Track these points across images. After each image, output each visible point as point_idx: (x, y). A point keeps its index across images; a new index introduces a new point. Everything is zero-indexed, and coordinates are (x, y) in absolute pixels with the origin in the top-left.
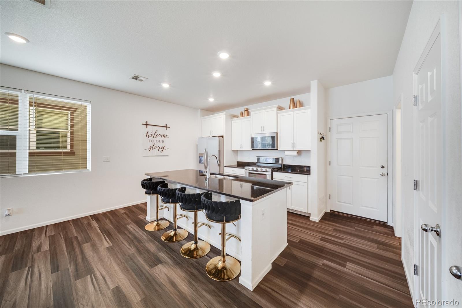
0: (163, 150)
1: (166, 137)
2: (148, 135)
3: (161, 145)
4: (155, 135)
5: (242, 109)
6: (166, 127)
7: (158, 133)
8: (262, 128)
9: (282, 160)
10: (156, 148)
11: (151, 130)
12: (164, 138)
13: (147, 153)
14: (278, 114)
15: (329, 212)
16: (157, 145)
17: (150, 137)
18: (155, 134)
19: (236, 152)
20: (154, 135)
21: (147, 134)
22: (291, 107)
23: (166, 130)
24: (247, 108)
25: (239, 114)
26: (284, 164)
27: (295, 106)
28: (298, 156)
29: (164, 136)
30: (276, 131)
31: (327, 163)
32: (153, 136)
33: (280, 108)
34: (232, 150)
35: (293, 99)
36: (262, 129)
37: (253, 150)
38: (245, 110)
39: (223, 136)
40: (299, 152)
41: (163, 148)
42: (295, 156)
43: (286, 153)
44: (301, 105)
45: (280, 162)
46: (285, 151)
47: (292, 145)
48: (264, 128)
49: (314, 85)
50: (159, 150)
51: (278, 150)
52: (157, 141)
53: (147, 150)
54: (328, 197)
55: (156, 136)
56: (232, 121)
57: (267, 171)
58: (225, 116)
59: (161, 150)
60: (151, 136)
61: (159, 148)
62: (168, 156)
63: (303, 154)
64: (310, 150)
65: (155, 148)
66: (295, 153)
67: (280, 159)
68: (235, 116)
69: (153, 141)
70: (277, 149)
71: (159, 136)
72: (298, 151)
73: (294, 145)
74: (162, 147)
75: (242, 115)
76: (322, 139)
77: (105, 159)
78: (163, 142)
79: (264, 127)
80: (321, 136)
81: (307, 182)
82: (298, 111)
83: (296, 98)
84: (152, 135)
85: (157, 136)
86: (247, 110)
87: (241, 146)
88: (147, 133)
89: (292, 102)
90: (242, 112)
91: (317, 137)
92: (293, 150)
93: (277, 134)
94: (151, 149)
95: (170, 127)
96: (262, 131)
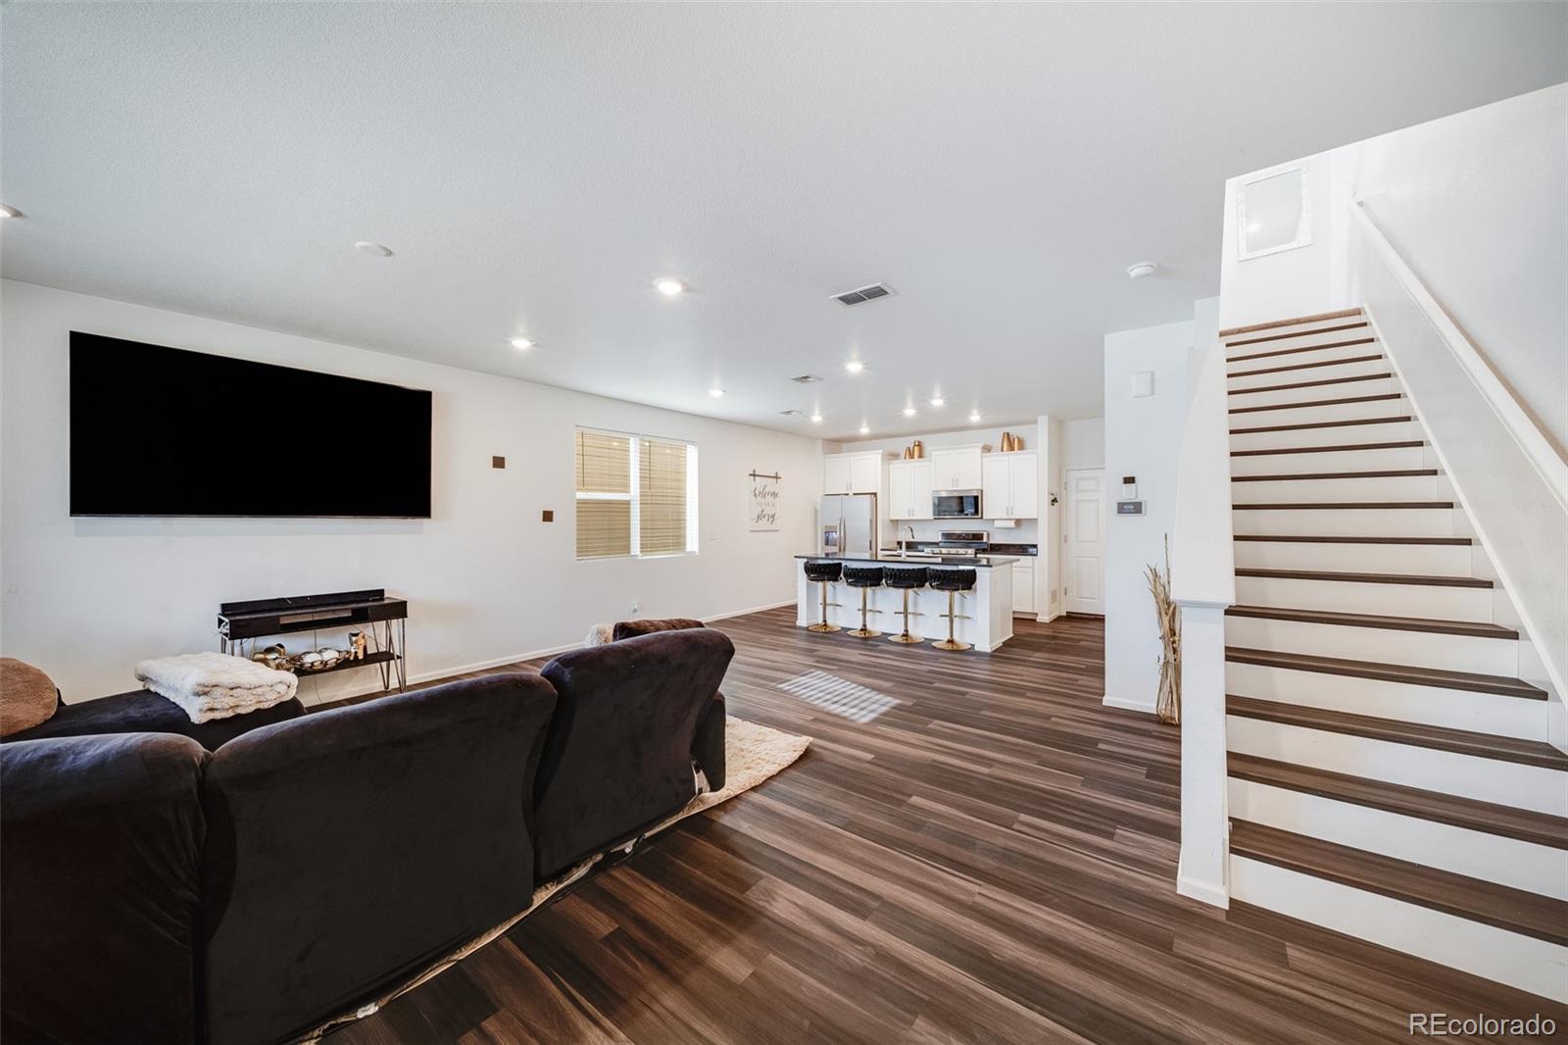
0: (773, 519)
1: (777, 495)
2: (755, 494)
3: (771, 511)
4: (764, 494)
5: (909, 442)
6: (777, 478)
7: (767, 489)
9: (988, 535)
10: (765, 516)
12: (774, 498)
14: (982, 458)
15: (1065, 614)
16: (767, 510)
17: (758, 497)
18: (764, 490)
19: (896, 523)
21: (755, 491)
22: (1005, 448)
23: (777, 483)
24: (919, 442)
25: (903, 452)
26: (990, 543)
27: (1012, 448)
28: (1017, 528)
29: (774, 495)
30: (980, 488)
31: (1061, 539)
32: (761, 495)
33: (987, 449)
34: (892, 518)
35: (1008, 434)
36: (955, 482)
37: (936, 518)
38: (915, 446)
39: (875, 494)
40: (1018, 522)
41: (773, 516)
42: (1011, 529)
43: (997, 524)
44: (1022, 447)
45: (985, 540)
46: (995, 521)
47: (1008, 510)
48: (958, 482)
49: (1043, 422)
50: (768, 520)
52: (766, 505)
53: (755, 520)
54: (1063, 592)
56: (892, 466)
58: (880, 456)
61: (769, 516)
63: (1024, 526)
64: (1036, 519)
65: (763, 517)
66: (1012, 524)
67: (985, 533)
68: (895, 456)
69: (761, 504)
70: (981, 518)
72: (1017, 520)
73: (1010, 510)
75: (910, 453)
76: (1055, 500)
78: (773, 504)
79: (957, 480)
80: (1052, 498)
81: (1033, 568)
82: (1016, 456)
83: (1014, 431)
84: (760, 493)
85: (767, 494)
86: (920, 445)
87: (911, 511)
89: (1006, 439)
90: (909, 448)
91: (1046, 499)
92: (1008, 518)
93: (982, 491)
94: (759, 518)
95: (782, 478)
96: (953, 485)
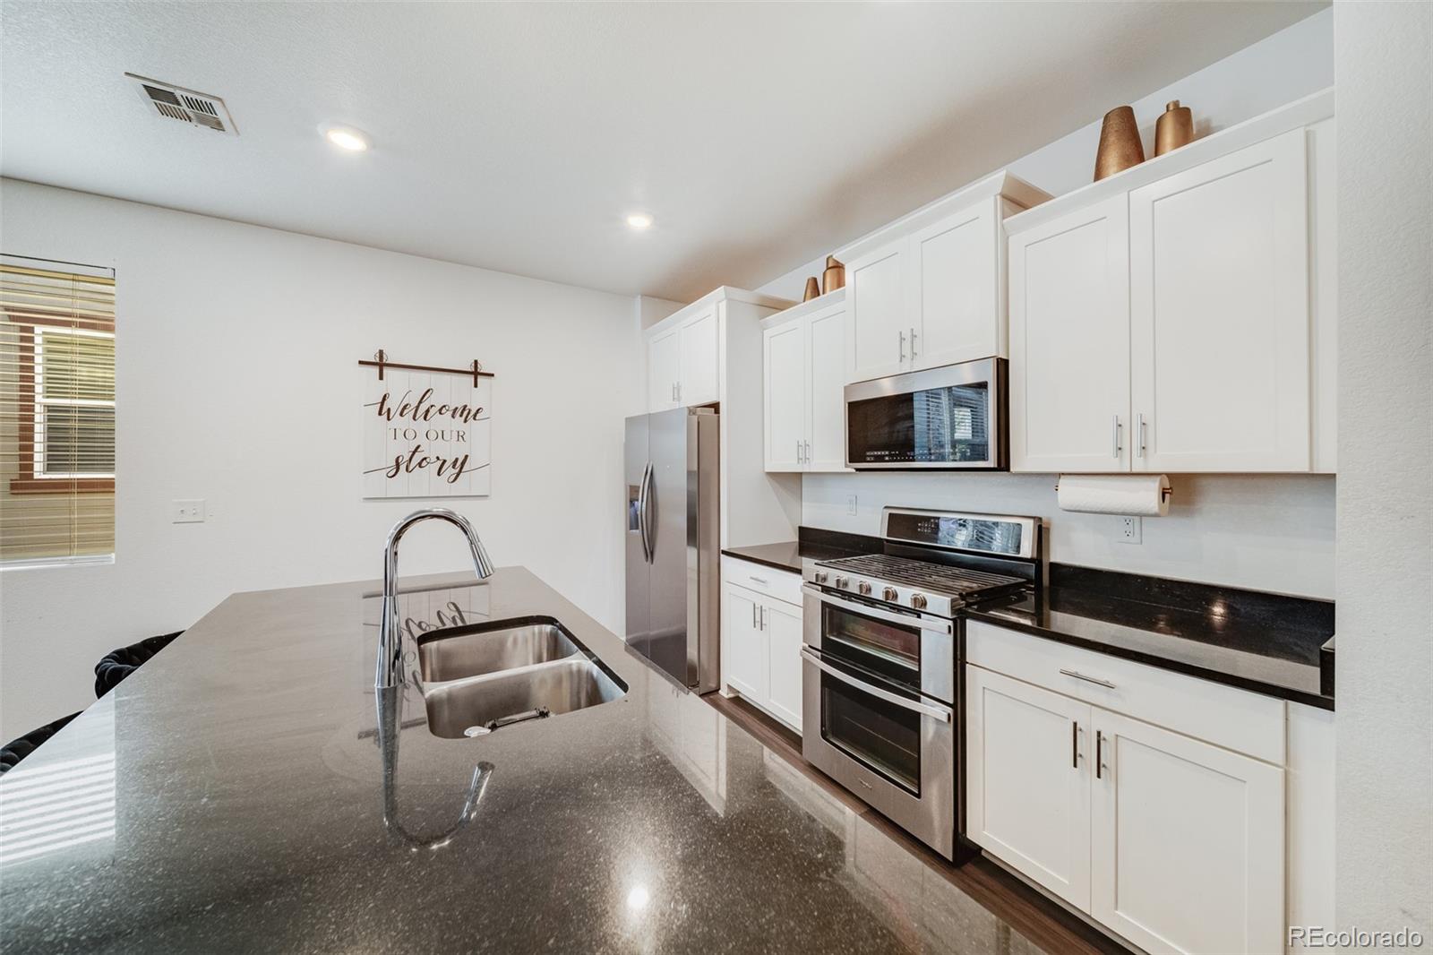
0: (460, 471)
1: (475, 415)
2: (385, 410)
3: (451, 451)
4: (421, 410)
5: (817, 268)
6: (476, 373)
7: (435, 400)
8: (902, 339)
10: (424, 463)
11: (399, 386)
12: (465, 421)
13: (380, 484)
14: (1004, 236)
16: (431, 449)
17: (396, 418)
18: (420, 402)
19: (791, 481)
20: (417, 407)
21: (382, 403)
22: (1112, 158)
23: (476, 386)
24: (838, 258)
26: (1052, 561)
27: (1140, 159)
28: (1171, 512)
29: (465, 413)
30: (993, 350)
32: (409, 414)
33: (1019, 199)
34: (767, 470)
35: (1127, 112)
36: (907, 344)
37: (857, 470)
38: (828, 269)
39: (715, 407)
41: (460, 465)
42: (1141, 515)
43: (1070, 493)
46: (1063, 481)
47: (1118, 437)
48: (917, 341)
50: (439, 474)
51: (1007, 469)
52: (432, 435)
53: (385, 472)
55: (428, 411)
56: (765, 332)
57: (928, 609)
58: (724, 307)
59: (449, 472)
60: (401, 415)
61: (440, 463)
62: (487, 496)
63: (1212, 504)
64: (1335, 475)
65: (420, 465)
66: (1146, 496)
68: (778, 305)
69: (410, 435)
70: (1003, 467)
71: (440, 410)
72: (1170, 476)
73: (1133, 434)
74: (457, 460)
75: (815, 289)
77: (182, 511)
78: (460, 436)
79: (913, 336)
83: (1153, 100)
84: (405, 407)
85: (432, 411)
86: (838, 265)
87: (803, 449)
88: (384, 399)
89: (1113, 135)
90: (815, 280)
92: (1127, 470)
93: (1003, 366)
94: (403, 467)
95: (493, 375)
96: (902, 356)
